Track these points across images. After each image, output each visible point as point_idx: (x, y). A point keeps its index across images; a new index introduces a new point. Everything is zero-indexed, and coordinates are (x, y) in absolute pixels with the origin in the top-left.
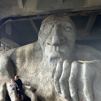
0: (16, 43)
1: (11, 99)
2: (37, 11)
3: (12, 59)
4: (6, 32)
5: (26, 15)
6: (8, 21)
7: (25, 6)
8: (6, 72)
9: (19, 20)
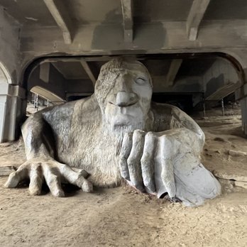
4: (41, 77)
5: (75, 54)
9: (64, 60)
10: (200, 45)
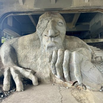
0: (16, 32)
1: (15, 82)
2: (34, 9)
3: (14, 47)
4: (8, 24)
6: (10, 15)
7: (25, 3)
8: (10, 59)
9: (20, 14)
10: (90, 5)
